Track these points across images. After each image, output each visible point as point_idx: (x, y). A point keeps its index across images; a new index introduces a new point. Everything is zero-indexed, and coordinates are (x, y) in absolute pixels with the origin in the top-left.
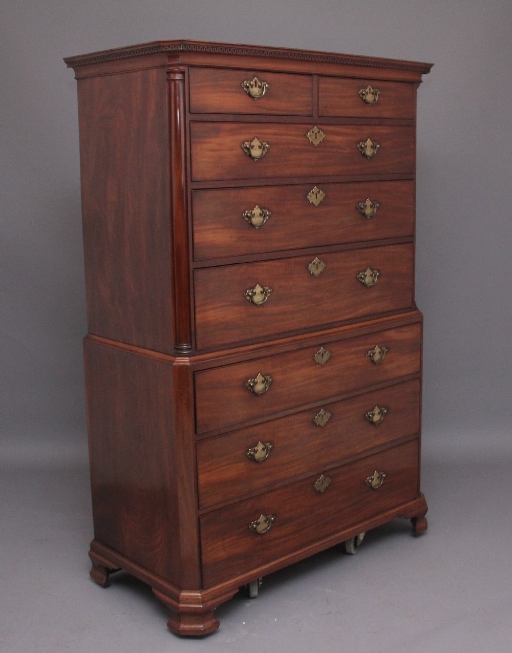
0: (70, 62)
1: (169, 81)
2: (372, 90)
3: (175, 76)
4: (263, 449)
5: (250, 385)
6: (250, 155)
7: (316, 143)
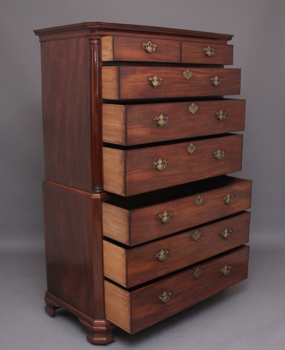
0: (37, 32)
1: (90, 44)
2: (210, 49)
3: (94, 41)
4: (164, 254)
5: (160, 218)
6: (152, 85)
7: (188, 78)
